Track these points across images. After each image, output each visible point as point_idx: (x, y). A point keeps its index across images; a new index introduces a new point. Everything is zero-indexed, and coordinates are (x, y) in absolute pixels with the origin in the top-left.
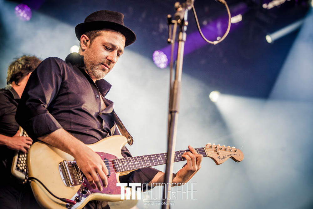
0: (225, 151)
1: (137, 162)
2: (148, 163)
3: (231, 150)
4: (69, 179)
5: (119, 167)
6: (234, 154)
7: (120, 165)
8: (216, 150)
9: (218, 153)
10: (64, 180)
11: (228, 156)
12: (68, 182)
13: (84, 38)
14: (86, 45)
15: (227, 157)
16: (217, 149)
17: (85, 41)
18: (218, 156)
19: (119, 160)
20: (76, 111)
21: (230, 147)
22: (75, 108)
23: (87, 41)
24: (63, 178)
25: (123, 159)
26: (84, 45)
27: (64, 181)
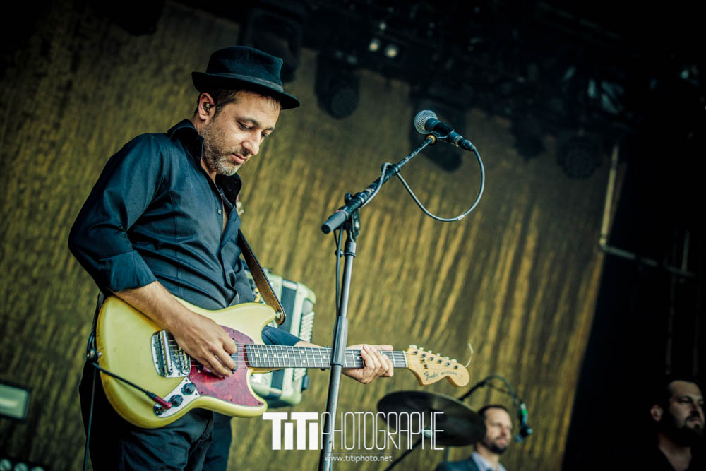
0: (439, 365)
1: (286, 356)
2: (304, 361)
3: (449, 364)
4: (166, 364)
5: (254, 359)
6: (453, 373)
7: (257, 355)
8: (423, 360)
9: (426, 366)
10: (157, 363)
11: (442, 374)
12: (164, 369)
13: (205, 100)
14: (208, 113)
15: (439, 374)
16: (425, 358)
17: (208, 105)
18: (426, 370)
19: (256, 346)
20: (188, 248)
21: (448, 358)
22: (187, 241)
23: (211, 106)
24: (156, 360)
25: (264, 346)
26: (204, 113)
27: (157, 366)
